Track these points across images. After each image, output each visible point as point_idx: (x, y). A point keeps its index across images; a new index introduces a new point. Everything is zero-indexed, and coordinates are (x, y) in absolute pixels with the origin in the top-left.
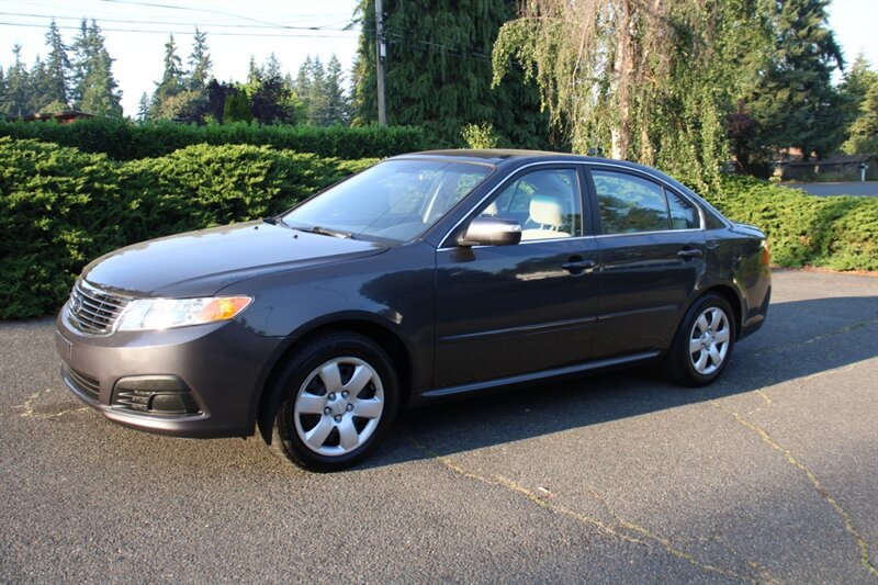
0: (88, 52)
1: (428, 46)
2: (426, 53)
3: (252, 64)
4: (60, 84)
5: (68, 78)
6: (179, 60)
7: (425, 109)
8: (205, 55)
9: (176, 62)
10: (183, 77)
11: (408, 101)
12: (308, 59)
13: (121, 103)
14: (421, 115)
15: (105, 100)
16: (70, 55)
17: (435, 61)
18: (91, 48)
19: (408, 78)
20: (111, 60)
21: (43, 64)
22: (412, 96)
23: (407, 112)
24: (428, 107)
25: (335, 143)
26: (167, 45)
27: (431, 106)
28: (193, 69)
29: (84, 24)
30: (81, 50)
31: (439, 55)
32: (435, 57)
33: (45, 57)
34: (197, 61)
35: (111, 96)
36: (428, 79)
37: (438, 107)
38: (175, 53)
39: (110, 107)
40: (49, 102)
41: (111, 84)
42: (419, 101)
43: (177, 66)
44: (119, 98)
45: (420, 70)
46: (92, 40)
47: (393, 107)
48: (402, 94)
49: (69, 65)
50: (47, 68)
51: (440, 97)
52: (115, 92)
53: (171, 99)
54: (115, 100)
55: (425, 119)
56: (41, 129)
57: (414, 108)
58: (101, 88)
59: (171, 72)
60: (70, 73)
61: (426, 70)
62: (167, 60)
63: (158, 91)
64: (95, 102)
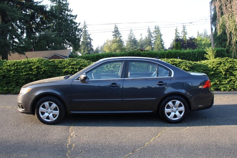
0: (156, 33)
3: (198, 32)
4: (150, 42)
5: (152, 40)
6: (179, 33)
8: (185, 31)
9: (178, 34)
10: (180, 38)
13: (164, 45)
15: (160, 45)
16: (152, 35)
18: (157, 32)
20: (162, 35)
26: (176, 30)
28: (182, 35)
29: (156, 27)
30: (155, 33)
33: (147, 36)
34: (183, 33)
35: (161, 44)
38: (178, 32)
39: (161, 47)
40: (147, 46)
41: (162, 41)
43: (178, 35)
44: (164, 44)
46: (157, 30)
49: (152, 37)
50: (147, 38)
52: (162, 43)
54: (162, 45)
58: (159, 42)
60: (152, 39)
62: (176, 34)
63: (173, 42)
64: (158, 46)
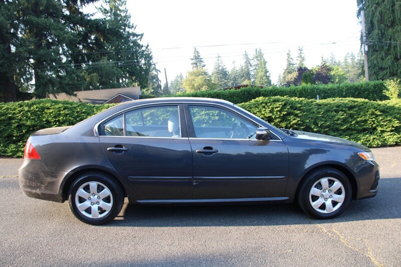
0: (258, 60)
1: (390, 43)
2: (390, 46)
3: (322, 58)
4: (248, 73)
5: (251, 71)
7: (390, 72)
8: (302, 56)
9: (291, 60)
10: (294, 66)
11: (382, 69)
12: (348, 53)
14: (388, 75)
15: (264, 78)
16: (252, 62)
17: (394, 50)
18: (259, 58)
19: (382, 59)
20: (266, 62)
21: (242, 67)
22: (384, 67)
23: (381, 74)
24: (392, 71)
25: (344, 90)
26: (287, 54)
27: (393, 70)
28: (298, 62)
29: (256, 50)
30: (255, 59)
31: (396, 46)
32: (394, 47)
33: (243, 64)
34: (300, 59)
35: (266, 76)
36: (391, 58)
37: (397, 70)
38: (291, 57)
39: (266, 80)
40: (244, 80)
41: (267, 72)
42: (387, 68)
43: (292, 62)
44: (269, 77)
45: (387, 55)
46: (259, 56)
47: (375, 72)
48: (379, 66)
49: (251, 66)
50: (244, 67)
51: (398, 65)
52: (268, 74)
53: (290, 75)
54: (268, 78)
55: (390, 76)
56: (229, 92)
57: (385, 72)
58: (263, 73)
59: (289, 64)
60: (251, 69)
61: (390, 54)
62: (288, 60)
63: (285, 72)
64: (261, 79)
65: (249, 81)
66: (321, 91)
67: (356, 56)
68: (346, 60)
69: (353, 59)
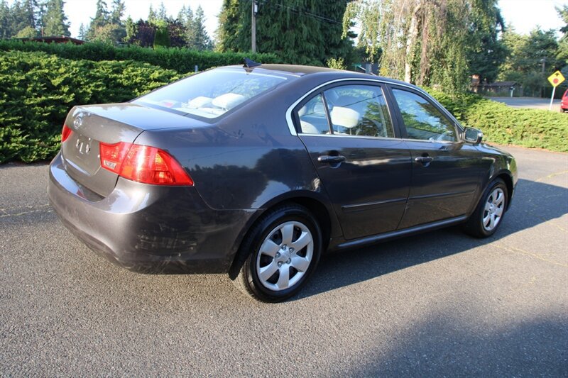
1: (279, 7)
2: (278, 11)
3: (151, 9)
4: (31, 17)
5: (36, 13)
6: (106, 4)
7: (276, 44)
9: (103, 5)
10: (108, 15)
11: (266, 38)
12: (184, 7)
13: (69, 29)
14: (273, 47)
15: (60, 27)
17: (283, 16)
19: (266, 25)
20: (63, 3)
21: (19, 3)
22: (269, 36)
23: (265, 45)
24: (278, 43)
27: (279, 42)
28: (114, 10)
31: (286, 12)
32: (283, 13)
34: (117, 6)
35: (63, 25)
36: (279, 26)
37: (284, 43)
39: (63, 32)
40: (24, 26)
41: (64, 18)
42: (272, 39)
43: (104, 8)
44: (68, 27)
45: (273, 21)
47: (257, 41)
48: (263, 34)
49: (36, 5)
50: (22, 5)
51: (285, 37)
53: (101, 28)
54: (66, 28)
55: (275, 49)
57: (270, 43)
58: (57, 20)
59: (100, 11)
60: (37, 9)
61: (277, 21)
62: (98, 4)
63: (92, 23)
64: (54, 28)
65: (33, 30)
66: (199, 59)
67: (194, 13)
68: (181, 16)
69: (190, 17)
